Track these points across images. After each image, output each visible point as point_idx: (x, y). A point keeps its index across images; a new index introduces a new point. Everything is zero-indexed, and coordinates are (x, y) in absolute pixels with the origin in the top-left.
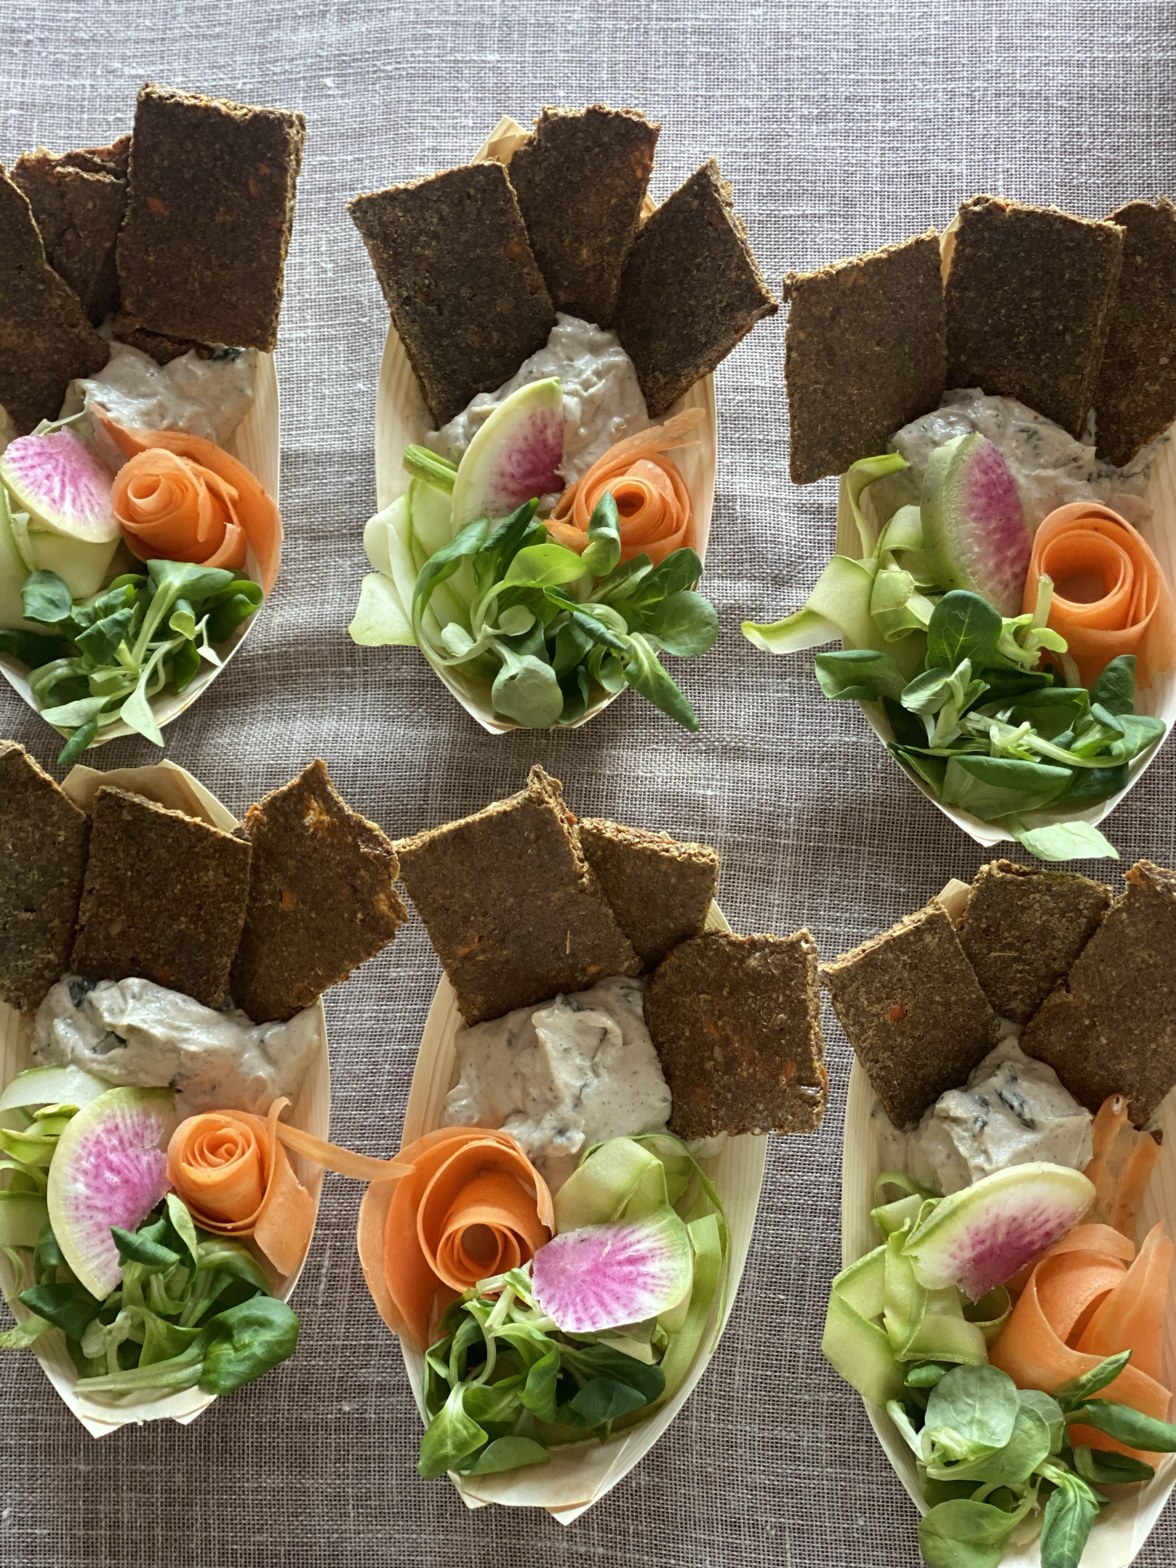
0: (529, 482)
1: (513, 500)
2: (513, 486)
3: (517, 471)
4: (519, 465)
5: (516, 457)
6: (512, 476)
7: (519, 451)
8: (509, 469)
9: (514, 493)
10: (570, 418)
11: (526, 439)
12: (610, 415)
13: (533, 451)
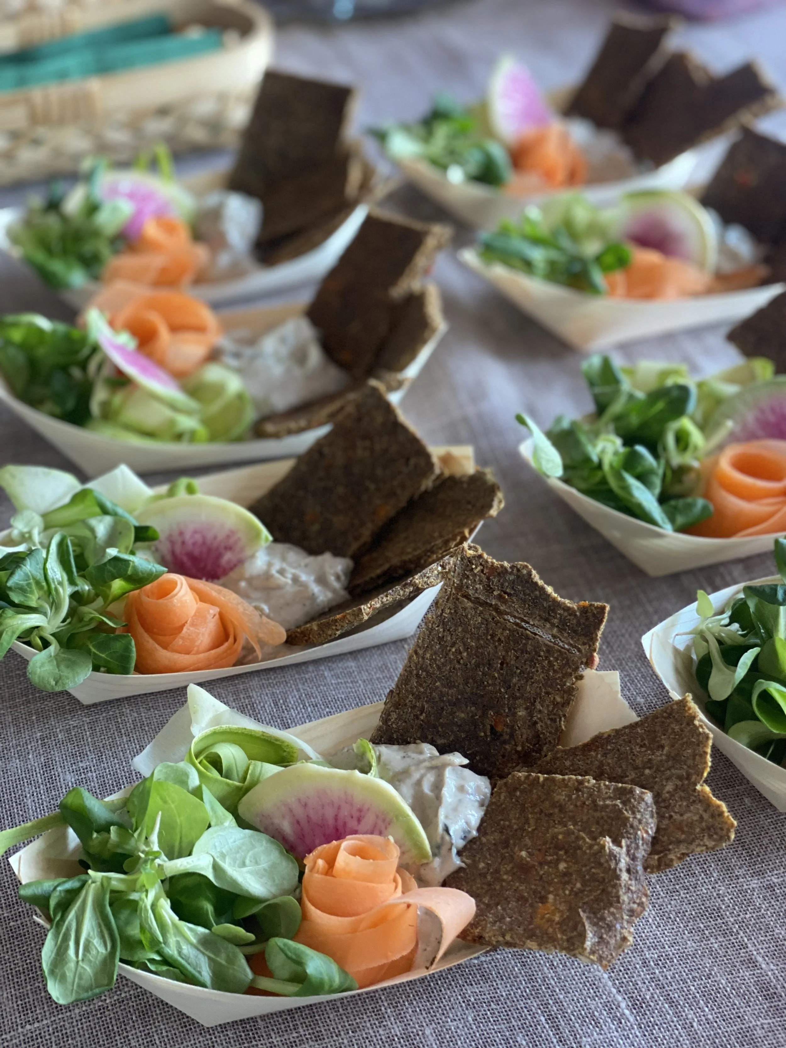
0: (185, 559)
1: (169, 557)
2: (178, 549)
3: (190, 547)
4: (194, 544)
5: (198, 537)
6: (183, 543)
7: (204, 537)
8: (187, 536)
9: (173, 553)
10: (247, 565)
11: (215, 538)
12: (266, 601)
13: (209, 550)
